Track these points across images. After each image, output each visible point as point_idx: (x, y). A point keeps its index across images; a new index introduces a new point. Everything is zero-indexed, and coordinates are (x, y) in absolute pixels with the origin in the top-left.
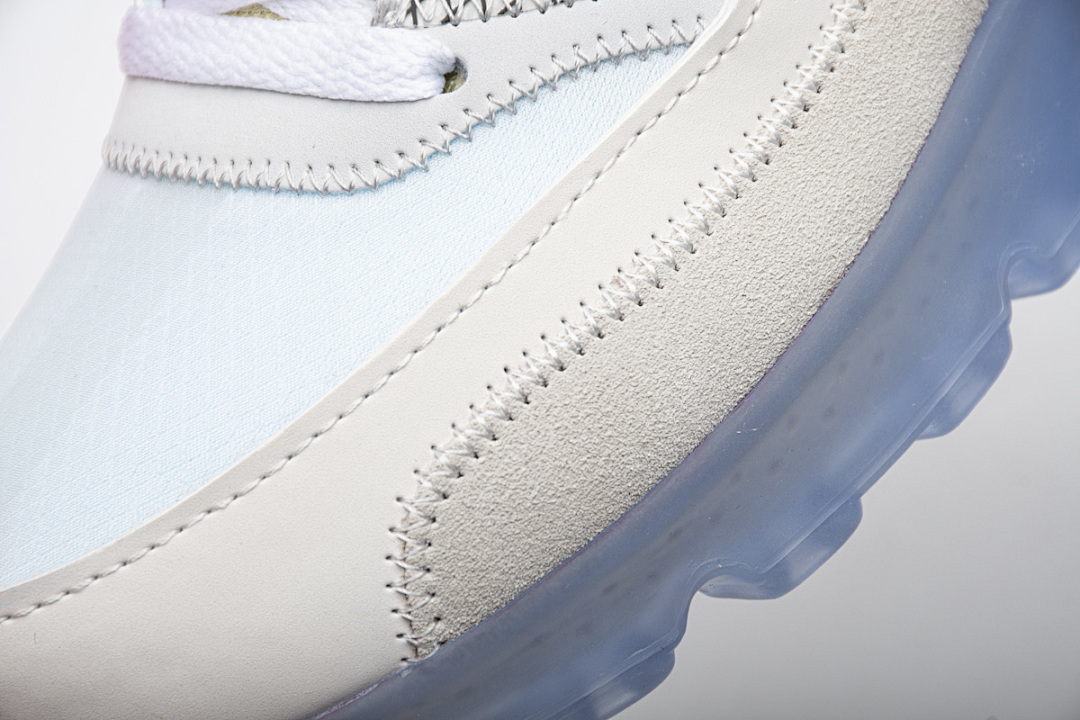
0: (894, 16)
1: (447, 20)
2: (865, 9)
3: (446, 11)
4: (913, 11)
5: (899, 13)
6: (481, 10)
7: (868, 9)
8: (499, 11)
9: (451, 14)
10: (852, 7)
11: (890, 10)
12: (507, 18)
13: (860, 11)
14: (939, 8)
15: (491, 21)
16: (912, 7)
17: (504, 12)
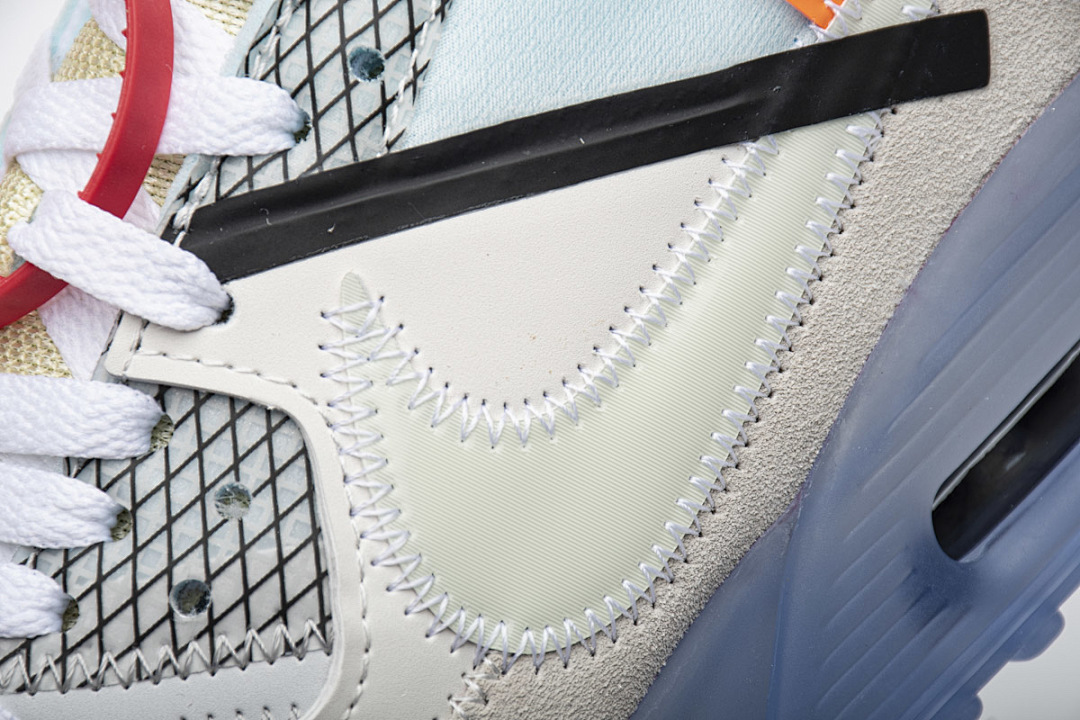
0: (520, 711)
1: (21, 689)
2: (487, 702)
3: (23, 676)
4: (544, 706)
5: (526, 708)
6: (59, 679)
7: (490, 703)
8: (79, 683)
9: (28, 681)
10: (472, 701)
11: (515, 704)
12: (88, 691)
13: (481, 706)
14: (577, 701)
15: (70, 693)
16: (543, 701)
17: (83, 685)
